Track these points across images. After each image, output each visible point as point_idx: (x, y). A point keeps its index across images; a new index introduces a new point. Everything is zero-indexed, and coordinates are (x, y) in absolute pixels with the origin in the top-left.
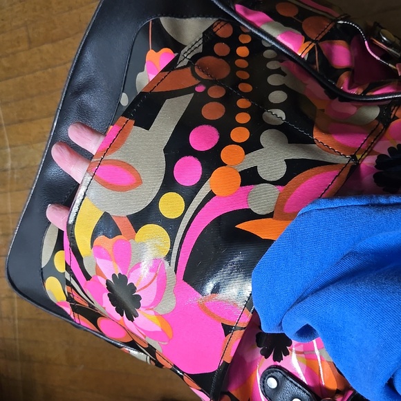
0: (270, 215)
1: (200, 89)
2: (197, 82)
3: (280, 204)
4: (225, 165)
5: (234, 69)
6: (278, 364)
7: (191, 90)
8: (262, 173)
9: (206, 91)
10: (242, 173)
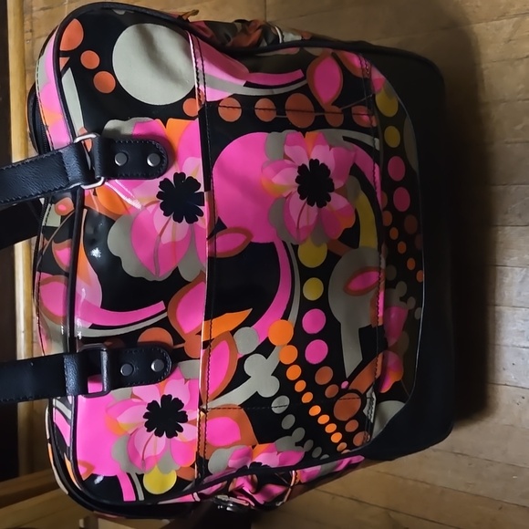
0: (233, 332)
1: (344, 385)
2: (351, 388)
3: (233, 345)
4: (289, 344)
5: (333, 420)
6: (161, 179)
7: (351, 379)
8: (260, 357)
9: (340, 386)
10: (273, 347)
